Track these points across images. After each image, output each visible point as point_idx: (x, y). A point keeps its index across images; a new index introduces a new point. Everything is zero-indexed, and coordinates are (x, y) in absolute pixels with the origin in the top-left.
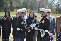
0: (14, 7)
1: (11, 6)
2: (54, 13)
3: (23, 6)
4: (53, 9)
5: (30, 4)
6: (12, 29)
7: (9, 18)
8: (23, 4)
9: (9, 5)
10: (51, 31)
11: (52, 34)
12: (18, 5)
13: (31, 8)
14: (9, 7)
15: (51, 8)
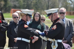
0: (9, 7)
1: (5, 5)
2: (70, 14)
3: (24, 4)
4: (69, 9)
5: (35, 1)
6: (7, 39)
7: (3, 22)
8: (24, 2)
9: (3, 3)
10: (66, 41)
11: (68, 45)
12: (16, 3)
13: (36, 7)
14: (2, 6)
15: (66, 7)
